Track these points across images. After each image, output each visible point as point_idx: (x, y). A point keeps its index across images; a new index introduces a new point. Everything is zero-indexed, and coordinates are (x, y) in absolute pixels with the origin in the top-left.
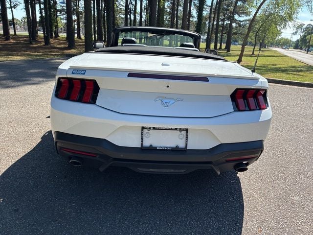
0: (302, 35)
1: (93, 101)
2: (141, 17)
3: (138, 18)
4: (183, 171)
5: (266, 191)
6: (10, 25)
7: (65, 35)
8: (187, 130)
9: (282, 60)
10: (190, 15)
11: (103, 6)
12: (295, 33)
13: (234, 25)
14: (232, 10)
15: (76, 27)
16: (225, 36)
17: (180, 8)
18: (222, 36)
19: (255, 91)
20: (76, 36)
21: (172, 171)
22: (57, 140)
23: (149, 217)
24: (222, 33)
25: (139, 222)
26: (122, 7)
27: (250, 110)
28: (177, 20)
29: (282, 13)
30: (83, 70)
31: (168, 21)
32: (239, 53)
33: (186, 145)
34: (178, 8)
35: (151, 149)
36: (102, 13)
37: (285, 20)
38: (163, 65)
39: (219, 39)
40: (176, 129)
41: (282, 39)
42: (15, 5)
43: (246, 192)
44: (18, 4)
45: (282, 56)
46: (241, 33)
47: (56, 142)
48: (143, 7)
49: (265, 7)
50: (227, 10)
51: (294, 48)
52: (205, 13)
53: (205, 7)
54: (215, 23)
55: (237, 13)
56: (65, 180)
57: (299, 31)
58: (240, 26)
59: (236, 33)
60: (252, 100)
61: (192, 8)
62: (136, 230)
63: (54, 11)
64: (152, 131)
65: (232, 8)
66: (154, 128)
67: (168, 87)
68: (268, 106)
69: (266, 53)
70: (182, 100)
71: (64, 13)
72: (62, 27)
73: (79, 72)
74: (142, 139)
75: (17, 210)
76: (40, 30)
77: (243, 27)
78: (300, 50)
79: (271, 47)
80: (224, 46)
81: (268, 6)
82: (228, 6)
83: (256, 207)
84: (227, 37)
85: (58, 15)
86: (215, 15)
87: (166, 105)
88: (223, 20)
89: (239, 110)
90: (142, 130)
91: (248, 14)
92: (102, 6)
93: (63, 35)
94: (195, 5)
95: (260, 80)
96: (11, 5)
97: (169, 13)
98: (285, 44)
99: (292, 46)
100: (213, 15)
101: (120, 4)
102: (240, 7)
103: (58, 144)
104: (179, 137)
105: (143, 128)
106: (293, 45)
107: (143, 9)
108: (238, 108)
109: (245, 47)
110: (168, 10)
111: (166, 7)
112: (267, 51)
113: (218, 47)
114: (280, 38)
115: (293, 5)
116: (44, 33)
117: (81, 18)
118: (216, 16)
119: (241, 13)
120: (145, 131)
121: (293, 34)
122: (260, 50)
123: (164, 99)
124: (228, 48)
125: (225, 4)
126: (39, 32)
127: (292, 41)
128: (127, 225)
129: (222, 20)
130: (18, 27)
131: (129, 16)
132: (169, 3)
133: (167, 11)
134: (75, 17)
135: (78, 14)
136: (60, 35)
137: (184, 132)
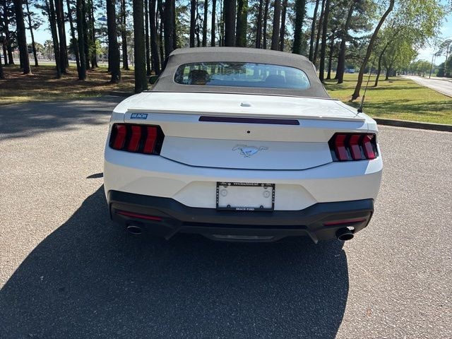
0: (449, 56)
1: (157, 151)
2: (213, 37)
3: (209, 38)
4: (269, 238)
5: (381, 267)
6: (30, 52)
7: (106, 65)
8: (273, 186)
9: (418, 93)
10: (283, 32)
11: (160, 22)
12: (438, 54)
13: (347, 44)
14: (345, 23)
15: (121, 52)
16: (335, 60)
17: (269, 23)
18: (330, 60)
19: (359, 136)
20: (121, 65)
21: (256, 237)
22: (112, 201)
23: (227, 298)
24: (331, 57)
25: (214, 302)
26: (186, 24)
27: (354, 160)
28: (265, 40)
29: (417, 26)
30: (144, 114)
31: (252, 41)
32: (355, 84)
33: (273, 204)
34: (266, 22)
35: (230, 211)
36: (159, 32)
37: (422, 35)
38: (242, 105)
39: (326, 64)
40: (260, 185)
41: (419, 62)
42: (36, 25)
43: (353, 269)
44: (41, 22)
45: (418, 88)
46: (358, 56)
47: (111, 204)
48: (216, 22)
49: (393, 18)
50: (337, 23)
51: (438, 76)
52: (305, 28)
53: (305, 20)
54: (320, 42)
55: (352, 28)
56: (120, 254)
57: (445, 50)
58: (356, 45)
59: (351, 56)
60: (356, 148)
61: (286, 22)
62: (211, 311)
63: (90, 31)
64: (229, 188)
65: (344, 21)
66: (232, 184)
67: (249, 132)
68: (378, 155)
69: (395, 84)
70: (267, 149)
71: (105, 33)
72: (102, 53)
73: (140, 116)
74: (217, 198)
75: (62, 290)
76: (71, 59)
77: (362, 47)
78: (446, 78)
79: (404, 74)
80: (333, 74)
81: (397, 15)
82: (338, 17)
83: (365, 286)
84: (338, 62)
85: (96, 36)
86: (319, 31)
87: (247, 155)
88: (332, 38)
89: (340, 161)
90: (218, 186)
91: (367, 28)
92: (157, 23)
93: (103, 65)
94: (290, 18)
95: (366, 122)
96: (30, 24)
97: (253, 30)
98: (424, 69)
99: (434, 73)
100: (316, 31)
101: (183, 19)
102: (356, 18)
103: (113, 206)
104: (263, 194)
105: (219, 184)
106: (437, 71)
107: (216, 25)
108: (338, 158)
109: (364, 75)
110: (252, 25)
111: (248, 21)
112: (397, 80)
113: (325, 77)
114: (416, 61)
115: (433, 13)
116: (78, 63)
117: (129, 40)
118: (322, 32)
119: (358, 27)
120: (221, 188)
121: (435, 55)
122: (387, 79)
123: (243, 148)
124: (339, 78)
125: (335, 15)
126: (69, 61)
127: (435, 66)
128: (200, 306)
129: (329, 38)
130: (39, 54)
131: (196, 36)
132: (253, 15)
133: (250, 26)
134: (120, 39)
135: (124, 34)
136: (99, 64)
137: (270, 189)
